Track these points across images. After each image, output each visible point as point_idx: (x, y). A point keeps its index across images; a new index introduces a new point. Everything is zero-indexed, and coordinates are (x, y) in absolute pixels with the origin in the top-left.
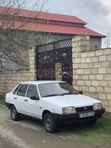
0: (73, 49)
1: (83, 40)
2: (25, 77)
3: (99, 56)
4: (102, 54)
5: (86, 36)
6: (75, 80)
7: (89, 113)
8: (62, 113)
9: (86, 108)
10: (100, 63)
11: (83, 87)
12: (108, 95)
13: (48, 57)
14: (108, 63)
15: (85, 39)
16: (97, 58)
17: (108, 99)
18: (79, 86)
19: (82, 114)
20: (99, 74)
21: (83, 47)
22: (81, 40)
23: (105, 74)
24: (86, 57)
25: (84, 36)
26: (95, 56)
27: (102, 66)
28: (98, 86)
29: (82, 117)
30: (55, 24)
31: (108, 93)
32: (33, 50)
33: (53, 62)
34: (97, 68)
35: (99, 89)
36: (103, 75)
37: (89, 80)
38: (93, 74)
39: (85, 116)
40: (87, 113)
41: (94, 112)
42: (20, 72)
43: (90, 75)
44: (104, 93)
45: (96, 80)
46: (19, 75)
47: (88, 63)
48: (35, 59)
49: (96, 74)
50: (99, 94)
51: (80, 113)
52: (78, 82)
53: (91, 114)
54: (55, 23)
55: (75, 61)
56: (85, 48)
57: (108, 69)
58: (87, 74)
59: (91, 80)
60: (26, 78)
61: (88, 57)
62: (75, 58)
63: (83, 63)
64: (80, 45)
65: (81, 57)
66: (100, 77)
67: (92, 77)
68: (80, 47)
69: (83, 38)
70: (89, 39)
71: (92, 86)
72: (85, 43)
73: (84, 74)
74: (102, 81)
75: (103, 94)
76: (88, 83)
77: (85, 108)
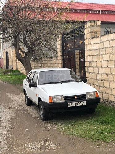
0: (85, 35)
1: (93, 26)
2: (55, 63)
3: (104, 42)
4: (106, 40)
5: (97, 22)
6: (87, 67)
7: (80, 102)
8: (48, 102)
9: (77, 97)
10: (105, 49)
11: (93, 74)
12: (111, 83)
13: (70, 45)
14: (110, 49)
15: (95, 24)
16: (103, 44)
17: (111, 87)
18: (90, 73)
19: (70, 103)
20: (104, 61)
21: (93, 33)
22: (92, 26)
23: (109, 61)
24: (95, 44)
25: (94, 22)
26: (101, 42)
27: (106, 53)
28: (103, 74)
29: (70, 106)
30: (82, 13)
31: (111, 81)
32: (60, 39)
33: (74, 50)
34: (103, 55)
35: (105, 77)
36: (107, 62)
37: (97, 67)
38: (100, 61)
39: (75, 106)
40: (77, 103)
41: (85, 102)
42: (52, 59)
43: (97, 62)
44: (108, 80)
45: (102, 67)
46: (52, 62)
47: (96, 50)
48: (61, 47)
49: (102, 61)
50: (104, 81)
51: (69, 102)
52: (89, 68)
53: (82, 103)
54: (82, 11)
55: (86, 48)
56: (95, 35)
57: (111, 55)
58: (95, 61)
59: (98, 67)
60: (56, 65)
61: (96, 43)
62: (86, 45)
63: (93, 50)
64: (90, 31)
65: (91, 44)
66: (105, 64)
67: (99, 64)
68: (90, 33)
69: (93, 24)
70: (100, 25)
71: (99, 73)
72: (95, 29)
73: (93, 61)
74: (106, 69)
75: (107, 82)
76: (96, 70)
77: (75, 97)
